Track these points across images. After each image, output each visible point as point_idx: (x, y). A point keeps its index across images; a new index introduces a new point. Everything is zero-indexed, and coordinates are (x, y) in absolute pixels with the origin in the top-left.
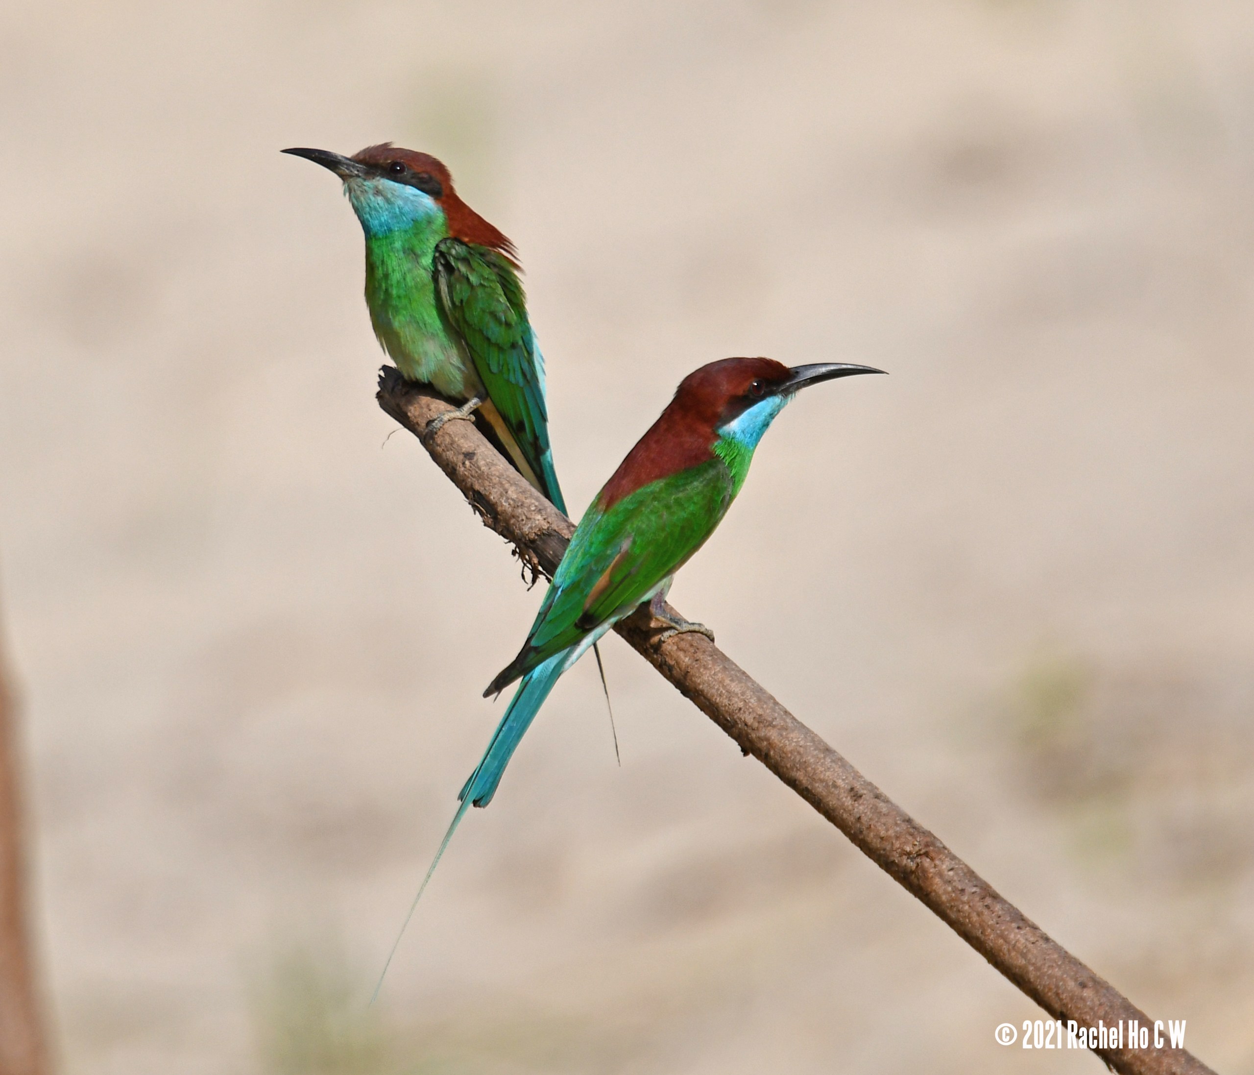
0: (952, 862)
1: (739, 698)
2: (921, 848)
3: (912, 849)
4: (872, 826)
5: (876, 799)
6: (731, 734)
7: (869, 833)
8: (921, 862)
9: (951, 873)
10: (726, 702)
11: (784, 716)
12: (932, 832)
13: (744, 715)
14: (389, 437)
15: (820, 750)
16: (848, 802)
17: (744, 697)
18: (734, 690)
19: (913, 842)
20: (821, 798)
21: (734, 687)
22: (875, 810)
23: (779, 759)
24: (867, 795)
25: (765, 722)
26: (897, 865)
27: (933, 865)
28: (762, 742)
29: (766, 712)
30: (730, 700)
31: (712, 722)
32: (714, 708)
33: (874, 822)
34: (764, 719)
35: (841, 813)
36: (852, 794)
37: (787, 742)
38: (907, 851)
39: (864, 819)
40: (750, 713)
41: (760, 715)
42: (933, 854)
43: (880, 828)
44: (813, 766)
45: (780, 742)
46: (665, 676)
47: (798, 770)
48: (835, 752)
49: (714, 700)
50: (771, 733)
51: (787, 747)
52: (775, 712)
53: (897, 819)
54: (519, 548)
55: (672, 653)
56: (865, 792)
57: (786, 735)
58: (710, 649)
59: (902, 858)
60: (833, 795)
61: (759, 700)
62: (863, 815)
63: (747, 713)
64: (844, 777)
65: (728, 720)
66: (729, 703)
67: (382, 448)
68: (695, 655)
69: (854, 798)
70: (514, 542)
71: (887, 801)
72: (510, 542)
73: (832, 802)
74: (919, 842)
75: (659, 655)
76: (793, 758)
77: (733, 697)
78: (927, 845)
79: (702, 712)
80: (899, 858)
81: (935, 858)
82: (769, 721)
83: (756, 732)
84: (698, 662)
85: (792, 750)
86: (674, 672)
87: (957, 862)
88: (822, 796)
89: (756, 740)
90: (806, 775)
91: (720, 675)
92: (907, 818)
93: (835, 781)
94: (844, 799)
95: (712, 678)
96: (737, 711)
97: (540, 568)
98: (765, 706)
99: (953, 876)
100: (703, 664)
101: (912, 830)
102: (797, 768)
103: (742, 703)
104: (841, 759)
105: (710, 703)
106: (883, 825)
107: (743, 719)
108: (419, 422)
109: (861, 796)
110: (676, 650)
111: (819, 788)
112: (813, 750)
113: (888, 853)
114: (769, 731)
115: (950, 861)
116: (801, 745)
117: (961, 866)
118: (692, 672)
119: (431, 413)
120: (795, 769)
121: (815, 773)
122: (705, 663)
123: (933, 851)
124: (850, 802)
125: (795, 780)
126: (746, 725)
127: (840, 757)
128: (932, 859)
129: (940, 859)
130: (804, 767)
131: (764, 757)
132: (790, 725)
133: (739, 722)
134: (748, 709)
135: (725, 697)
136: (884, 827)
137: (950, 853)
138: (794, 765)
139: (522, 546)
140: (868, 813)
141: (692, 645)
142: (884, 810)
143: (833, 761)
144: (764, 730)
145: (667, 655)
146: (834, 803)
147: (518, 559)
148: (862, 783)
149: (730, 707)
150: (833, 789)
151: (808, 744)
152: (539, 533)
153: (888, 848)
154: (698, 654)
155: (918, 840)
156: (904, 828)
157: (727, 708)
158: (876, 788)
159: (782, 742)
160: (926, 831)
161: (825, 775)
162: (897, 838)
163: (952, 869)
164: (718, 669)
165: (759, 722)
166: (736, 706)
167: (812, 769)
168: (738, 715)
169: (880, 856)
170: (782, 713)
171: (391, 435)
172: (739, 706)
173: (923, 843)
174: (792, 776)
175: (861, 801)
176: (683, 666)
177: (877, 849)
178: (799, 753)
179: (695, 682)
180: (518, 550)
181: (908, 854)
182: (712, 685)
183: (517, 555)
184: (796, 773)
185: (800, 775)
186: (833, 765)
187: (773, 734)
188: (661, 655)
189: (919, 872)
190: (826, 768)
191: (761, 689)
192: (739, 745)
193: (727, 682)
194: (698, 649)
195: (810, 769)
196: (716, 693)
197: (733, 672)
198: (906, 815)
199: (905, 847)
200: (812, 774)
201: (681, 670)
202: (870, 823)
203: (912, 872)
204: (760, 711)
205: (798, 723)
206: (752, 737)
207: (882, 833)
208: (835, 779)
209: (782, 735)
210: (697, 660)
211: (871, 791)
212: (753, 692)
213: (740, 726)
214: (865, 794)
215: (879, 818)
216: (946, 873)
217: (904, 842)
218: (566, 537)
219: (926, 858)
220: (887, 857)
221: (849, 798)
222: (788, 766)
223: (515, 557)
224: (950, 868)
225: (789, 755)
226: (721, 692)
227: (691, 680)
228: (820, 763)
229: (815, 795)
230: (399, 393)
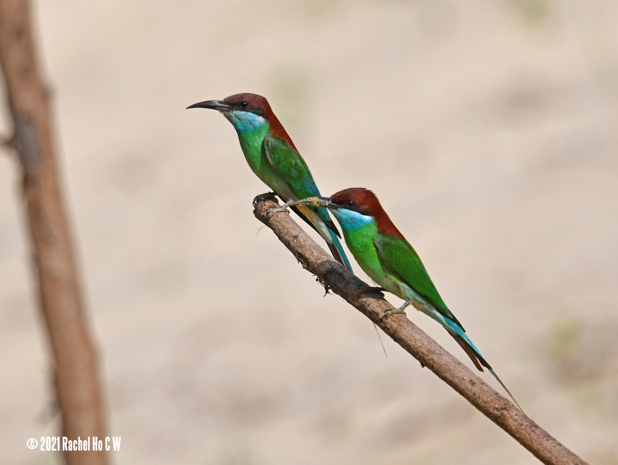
0: (516, 412)
1: (419, 341)
2: (502, 406)
3: (499, 406)
4: (480, 397)
5: (482, 385)
6: (416, 358)
7: (479, 400)
8: (503, 412)
9: (516, 417)
10: (414, 343)
11: (440, 349)
12: (507, 399)
13: (422, 349)
14: (260, 230)
15: (456, 363)
16: (469, 386)
17: (422, 341)
18: (417, 338)
19: (499, 403)
20: (457, 385)
21: (417, 337)
22: (482, 389)
23: (438, 368)
24: (478, 383)
25: (431, 352)
26: (492, 414)
27: (508, 414)
28: (430, 361)
29: (432, 348)
30: (415, 343)
31: (408, 352)
32: (408, 347)
33: (481, 395)
34: (431, 351)
35: (466, 391)
36: (471, 383)
37: (441, 360)
38: (496, 408)
39: (477, 394)
40: (424, 348)
41: (429, 349)
42: (508, 408)
43: (484, 398)
44: (453, 371)
45: (438, 360)
46: (386, 333)
47: (447, 373)
48: (463, 364)
49: (408, 343)
50: (434, 357)
51: (442, 362)
52: (435, 347)
53: (492, 393)
54: (319, 278)
55: (389, 322)
56: (477, 382)
57: (441, 357)
58: (406, 320)
59: (494, 411)
60: (463, 383)
61: (428, 342)
62: (476, 392)
63: (423, 348)
64: (467, 376)
65: (415, 352)
66: (415, 344)
67: (257, 235)
68: (399, 323)
69: (473, 384)
70: (317, 275)
71: (487, 385)
72: (315, 275)
73: (462, 386)
74: (502, 403)
75: (383, 324)
76: (444, 367)
77: (417, 341)
78: (505, 404)
79: (403, 348)
80: (493, 411)
81: (509, 410)
82: (433, 352)
83: (427, 356)
84: (401, 326)
85: (444, 364)
86: (390, 331)
87: (519, 412)
88: (458, 384)
89: (427, 360)
90: (450, 375)
91: (410, 331)
92: (496, 393)
93: (463, 377)
94: (468, 385)
95: (407, 333)
96: (419, 347)
97: (329, 286)
98: (431, 345)
99: (517, 418)
100: (403, 327)
101: (498, 398)
102: (446, 372)
103: (421, 344)
104: (466, 367)
105: (406, 344)
106: (485, 396)
107: (421, 351)
108: (273, 223)
109: (475, 384)
110: (391, 321)
111: (456, 381)
112: (453, 364)
113: (488, 409)
114: (433, 356)
115: (516, 411)
116: (447, 361)
117: (521, 413)
118: (398, 331)
119: (278, 219)
120: (445, 373)
121: (454, 374)
122: (404, 327)
123: (508, 407)
124: (470, 386)
125: (446, 377)
126: (423, 353)
127: (465, 366)
128: (508, 411)
129: (511, 411)
130: (449, 371)
131: (432, 368)
132: (442, 353)
133: (420, 352)
134: (424, 346)
135: (413, 341)
136: (486, 397)
137: (516, 408)
138: (445, 371)
139: (321, 277)
140: (479, 391)
141: (398, 319)
142: (486, 389)
143: (462, 368)
144: (431, 355)
145: (387, 323)
146: (463, 387)
147: (319, 283)
148: (476, 378)
149: (416, 346)
150: (463, 381)
151: (451, 361)
152: (328, 271)
153: (488, 406)
154: (400, 322)
155: (501, 402)
156: (495, 397)
157: (414, 346)
158: (482, 380)
159: (439, 360)
160: (505, 398)
161: (459, 375)
162: (492, 402)
163: (517, 415)
164: (410, 329)
165: (428, 352)
166: (418, 345)
167: (453, 372)
168: (419, 349)
169: (485, 409)
170: (439, 348)
171: (261, 229)
172: (420, 345)
173: (503, 404)
174: (444, 376)
175: (475, 386)
176: (394, 328)
177: (483, 407)
178: (447, 365)
179: (399, 335)
180: (319, 279)
181: (497, 409)
182: (407, 336)
183: (318, 281)
184: (445, 374)
185: (447, 375)
186: (462, 370)
187: (435, 357)
188: (384, 324)
189: (502, 416)
190: (459, 371)
191: (429, 337)
192: (420, 362)
193: (414, 334)
194: (400, 320)
195: (452, 372)
196: (409, 340)
197: (416, 330)
198: (495, 391)
199: (496, 405)
200: (453, 374)
201: (393, 330)
202: (480, 395)
203: (499, 417)
204: (429, 347)
205: (446, 352)
206: (425, 359)
207: (485, 400)
208: (463, 376)
209: (439, 358)
210: (400, 325)
211: (480, 381)
212: (426, 339)
213: (420, 354)
214: (477, 383)
215: (483, 393)
216: (514, 417)
217: (495, 404)
218: (340, 272)
219: (505, 410)
220: (487, 410)
221: (470, 385)
222: (442, 371)
223: (317, 282)
224: (516, 414)
225: (443, 366)
226: (411, 339)
227: (398, 334)
228: (456, 370)
229: (455, 384)
230: (264, 210)
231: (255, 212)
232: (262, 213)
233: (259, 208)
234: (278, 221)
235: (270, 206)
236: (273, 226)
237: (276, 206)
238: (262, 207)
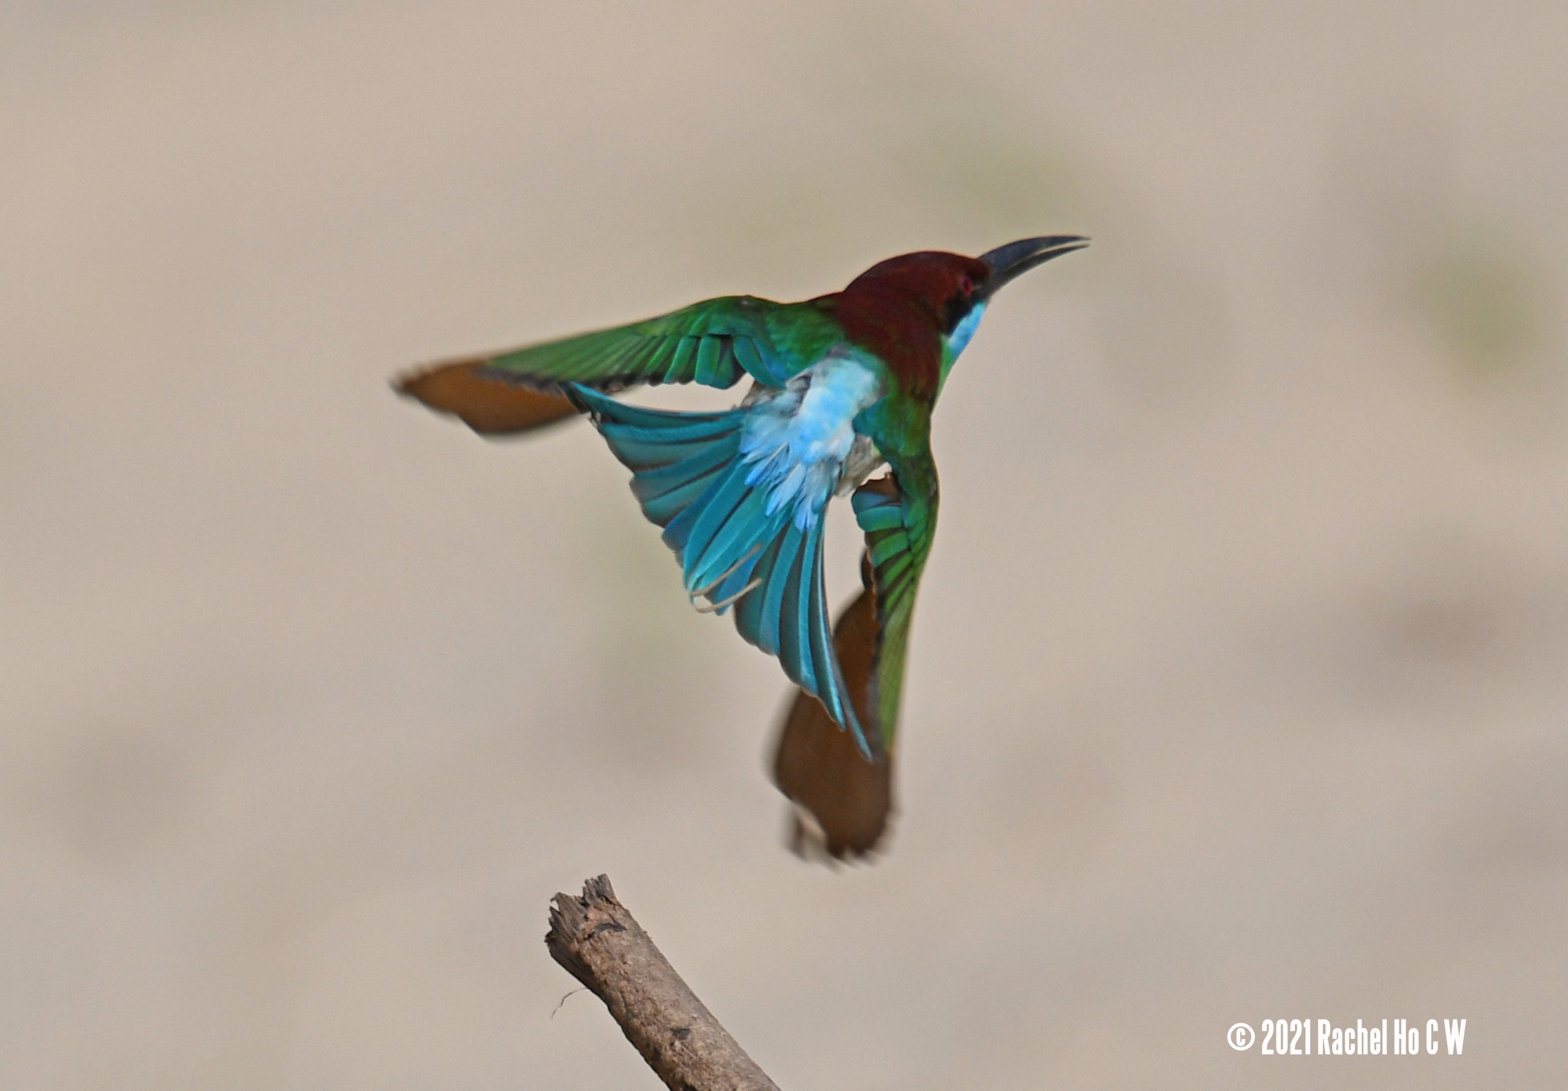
14: (564, 1000)
67: (553, 1018)
108: (608, 981)
119: (626, 967)
171: (566, 997)
230: (580, 935)
231: (550, 939)
232: (576, 946)
233: (566, 925)
234: (626, 974)
235: (604, 923)
236: (608, 991)
237: (622, 924)
238: (575, 924)
